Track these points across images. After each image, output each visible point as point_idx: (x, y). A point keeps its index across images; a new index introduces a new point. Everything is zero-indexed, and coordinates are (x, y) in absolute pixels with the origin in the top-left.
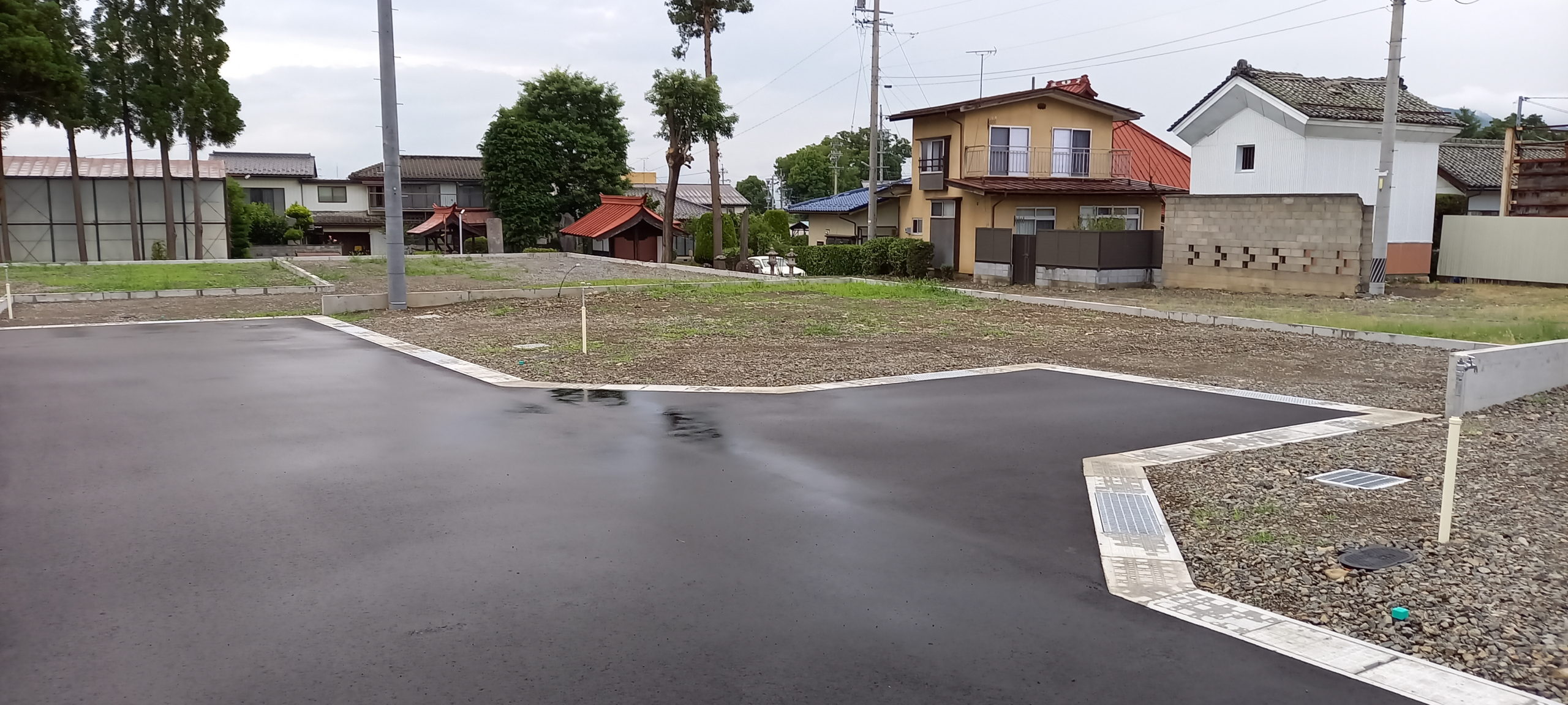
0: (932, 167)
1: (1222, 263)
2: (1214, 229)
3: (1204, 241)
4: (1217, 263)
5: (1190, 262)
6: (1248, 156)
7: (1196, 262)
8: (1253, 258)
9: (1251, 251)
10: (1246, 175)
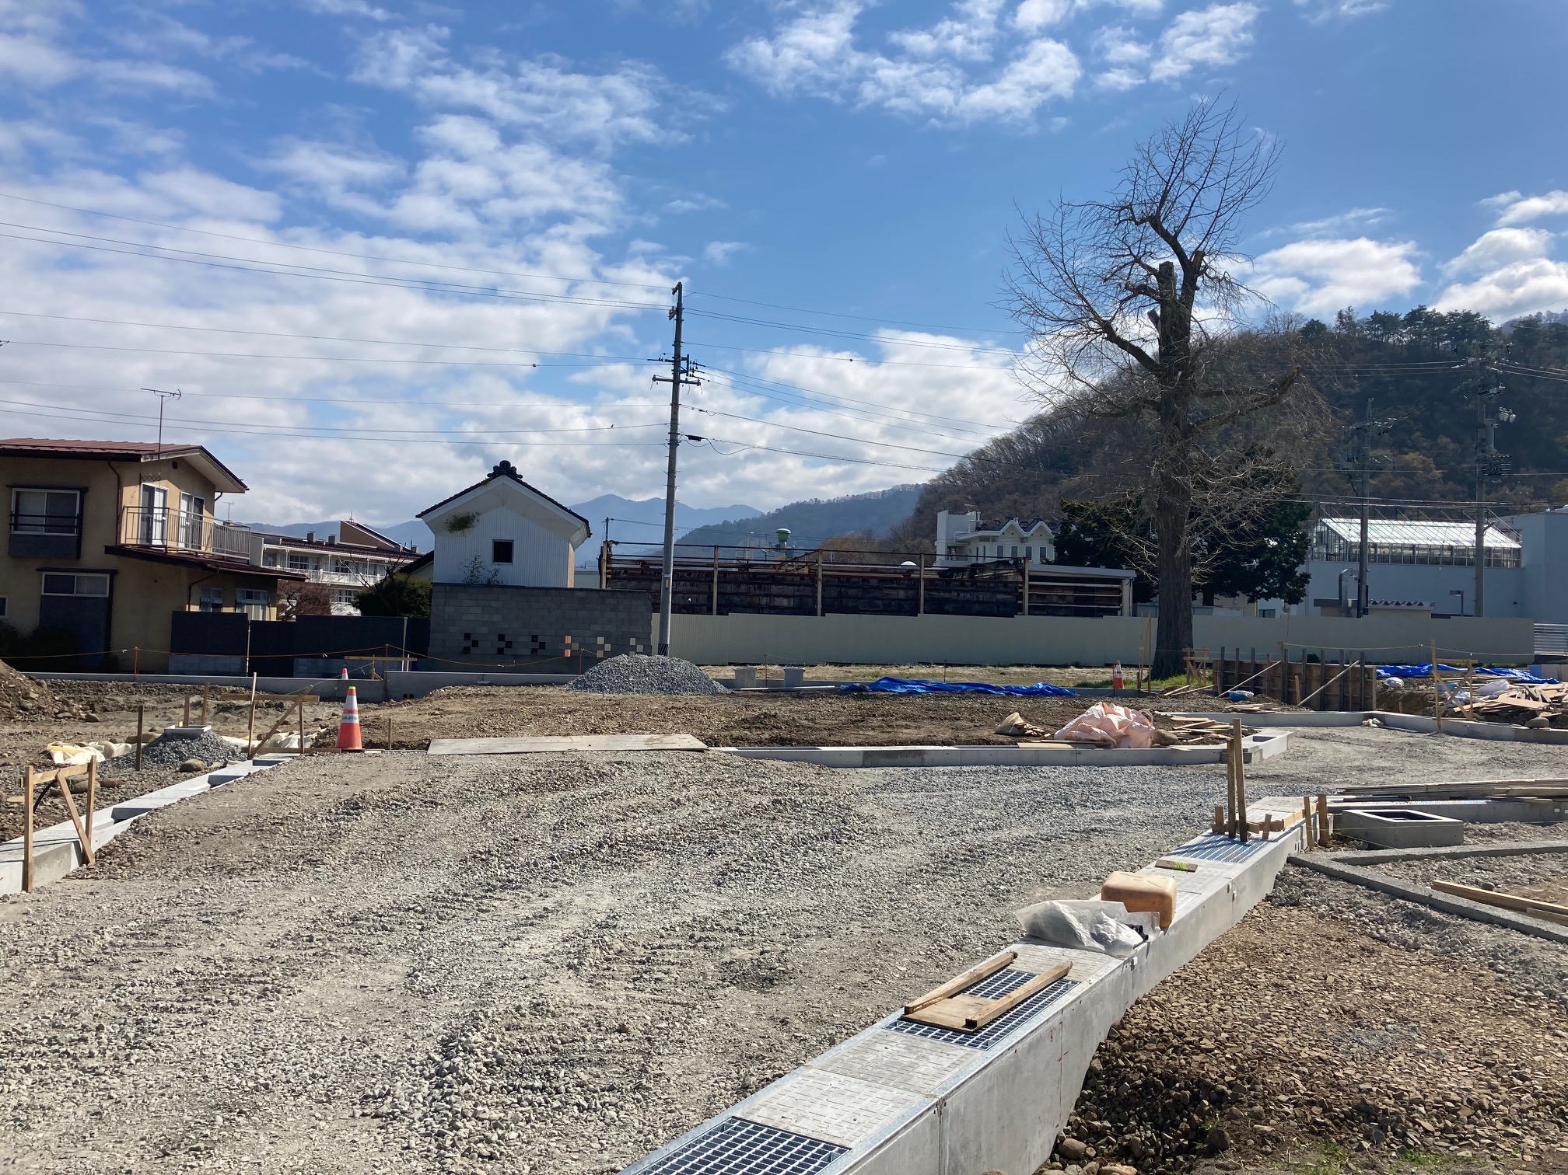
0: (46, 525)
1: (507, 651)
2: (496, 618)
3: (484, 630)
4: (500, 651)
5: (467, 650)
6: (503, 551)
7: (473, 650)
8: (542, 645)
9: (541, 639)
10: (504, 567)
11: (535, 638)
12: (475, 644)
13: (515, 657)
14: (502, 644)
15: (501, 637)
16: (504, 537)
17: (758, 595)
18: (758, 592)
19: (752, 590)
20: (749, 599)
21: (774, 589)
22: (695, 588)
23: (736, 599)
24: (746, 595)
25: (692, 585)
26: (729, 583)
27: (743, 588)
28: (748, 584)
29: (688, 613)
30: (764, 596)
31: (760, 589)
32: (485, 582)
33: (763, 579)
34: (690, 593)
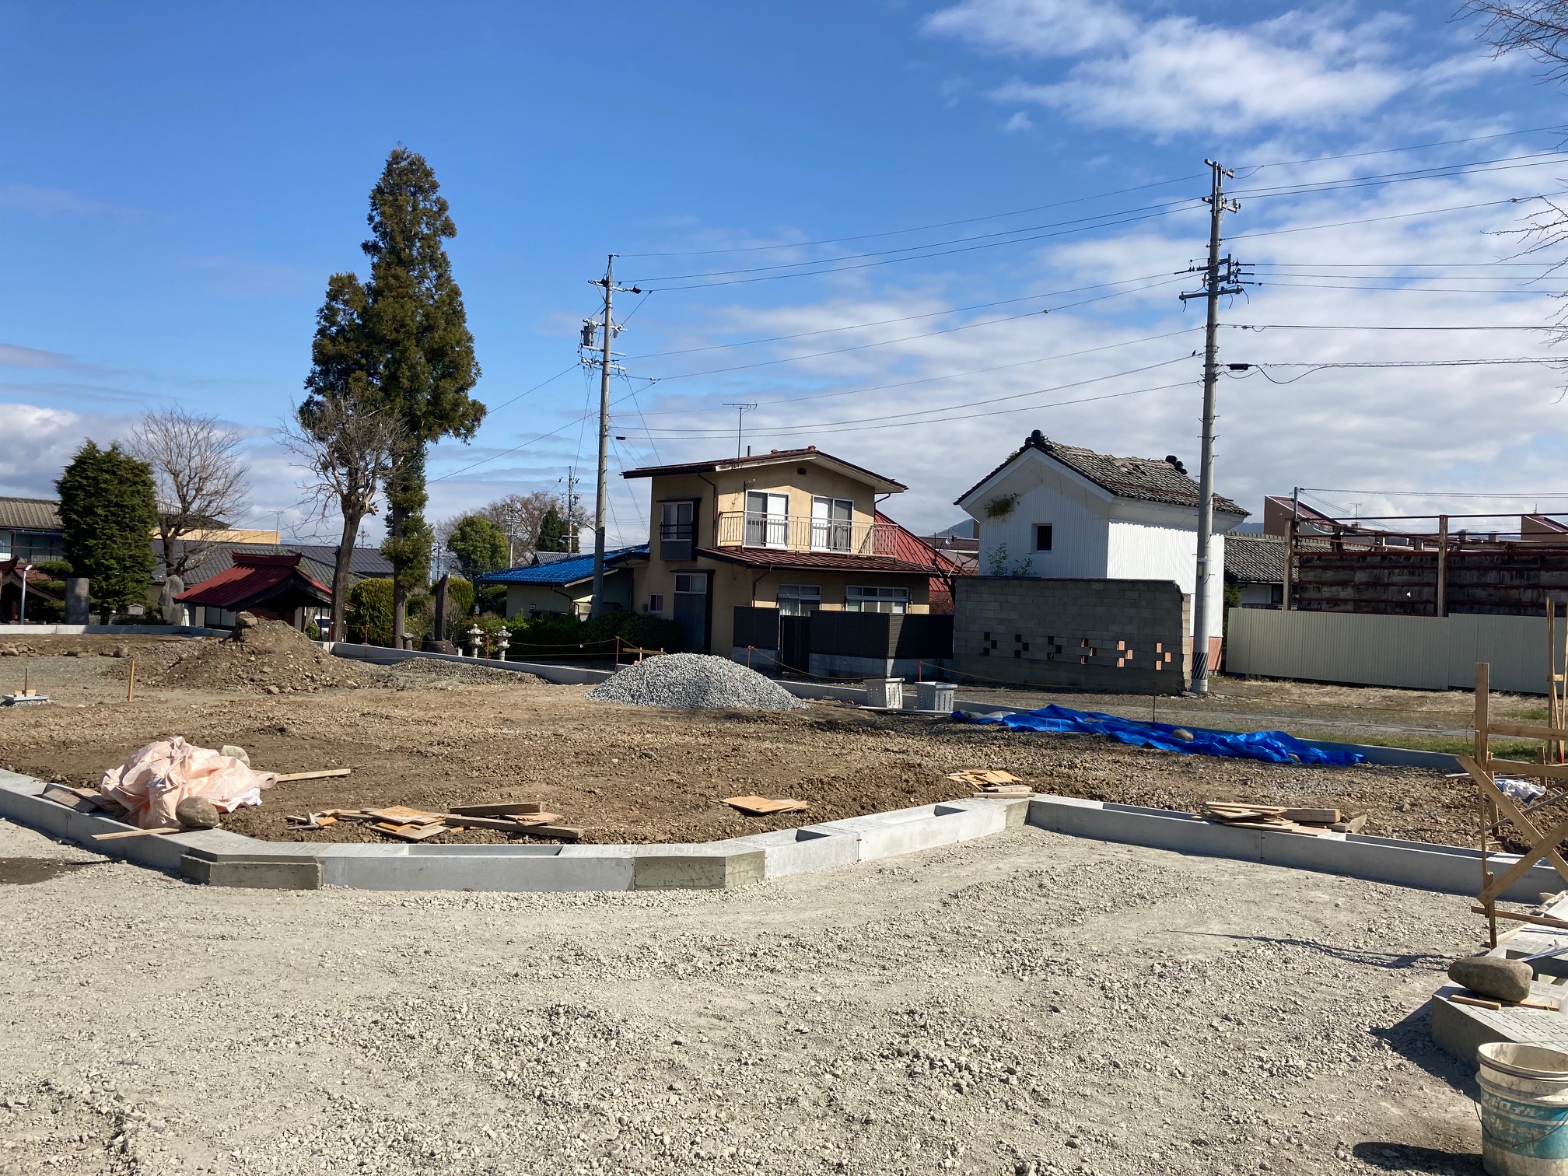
0: (677, 533)
1: (1024, 655)
2: (1014, 616)
3: (1002, 629)
4: (1018, 654)
5: (986, 652)
6: (1044, 537)
7: (993, 652)
8: (1059, 649)
9: (1057, 641)
10: (1043, 556)
11: (1051, 640)
12: (994, 644)
13: (1032, 661)
14: (1019, 646)
15: (1018, 638)
16: (1044, 520)
17: (1517, 587)
18: (1517, 582)
19: (1507, 579)
20: (1502, 593)
21: (1546, 577)
22: (1416, 579)
23: (1480, 593)
24: (1495, 586)
25: (1413, 574)
26: (1469, 569)
27: (1492, 577)
28: (1499, 570)
29: (1406, 613)
30: (1526, 588)
31: (1521, 577)
32: (1011, 574)
33: (1527, 562)
34: (1408, 585)
